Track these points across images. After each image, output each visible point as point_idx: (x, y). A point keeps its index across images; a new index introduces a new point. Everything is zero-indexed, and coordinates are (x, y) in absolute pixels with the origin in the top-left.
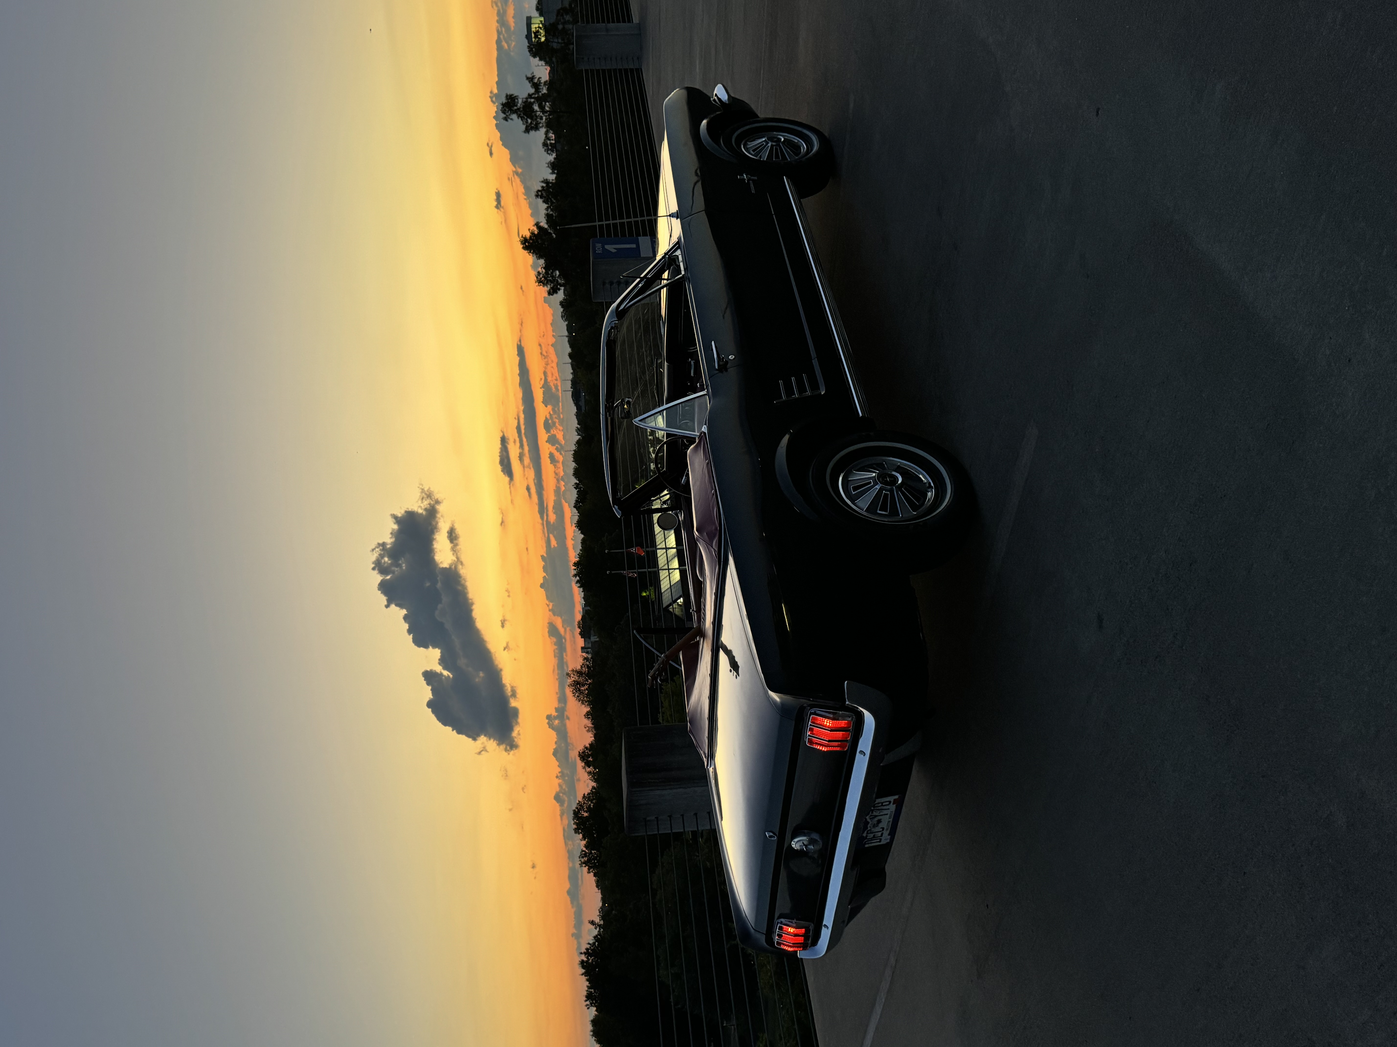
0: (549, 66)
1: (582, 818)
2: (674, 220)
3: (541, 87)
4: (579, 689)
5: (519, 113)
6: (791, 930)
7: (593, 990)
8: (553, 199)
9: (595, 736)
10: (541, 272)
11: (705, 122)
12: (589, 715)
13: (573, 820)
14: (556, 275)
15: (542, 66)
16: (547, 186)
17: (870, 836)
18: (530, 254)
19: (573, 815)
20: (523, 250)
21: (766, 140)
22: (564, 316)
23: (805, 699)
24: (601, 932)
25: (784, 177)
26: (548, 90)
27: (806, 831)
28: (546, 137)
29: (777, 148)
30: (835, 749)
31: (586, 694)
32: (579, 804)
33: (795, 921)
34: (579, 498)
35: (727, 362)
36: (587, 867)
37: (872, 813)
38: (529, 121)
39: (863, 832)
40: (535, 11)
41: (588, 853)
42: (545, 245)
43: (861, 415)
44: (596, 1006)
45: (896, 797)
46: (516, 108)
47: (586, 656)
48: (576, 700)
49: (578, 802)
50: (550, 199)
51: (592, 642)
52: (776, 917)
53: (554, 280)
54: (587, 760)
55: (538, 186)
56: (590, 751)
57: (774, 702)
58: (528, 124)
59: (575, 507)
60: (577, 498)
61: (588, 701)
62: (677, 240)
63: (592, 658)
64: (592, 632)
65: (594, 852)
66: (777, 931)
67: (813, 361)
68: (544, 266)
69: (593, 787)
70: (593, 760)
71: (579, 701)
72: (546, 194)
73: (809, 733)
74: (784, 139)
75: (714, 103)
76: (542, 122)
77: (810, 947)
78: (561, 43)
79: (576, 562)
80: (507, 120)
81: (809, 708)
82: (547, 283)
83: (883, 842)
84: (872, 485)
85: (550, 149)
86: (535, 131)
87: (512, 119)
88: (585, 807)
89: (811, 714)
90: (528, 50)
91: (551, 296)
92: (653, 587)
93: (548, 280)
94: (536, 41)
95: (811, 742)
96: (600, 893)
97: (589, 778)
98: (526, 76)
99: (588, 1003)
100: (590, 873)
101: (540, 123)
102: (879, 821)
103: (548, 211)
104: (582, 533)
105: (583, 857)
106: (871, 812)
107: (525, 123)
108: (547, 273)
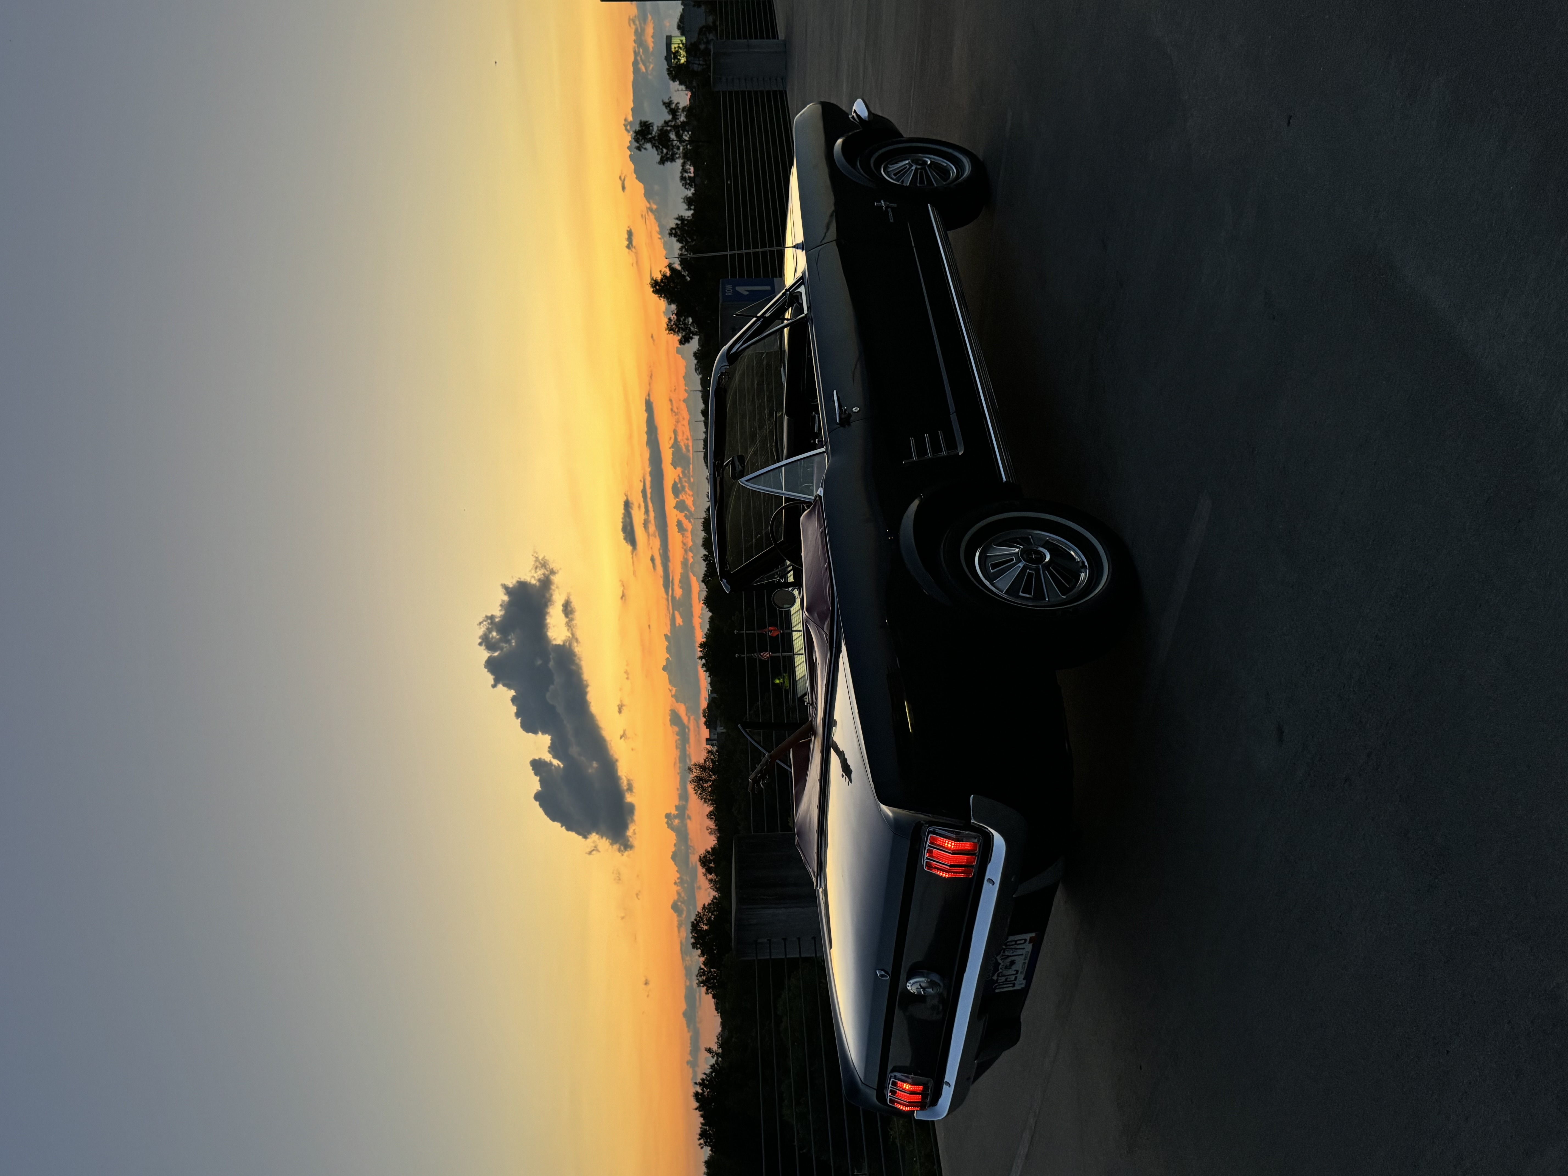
0: (690, 91)
1: (701, 930)
2: (799, 251)
3: (679, 114)
4: (701, 785)
5: (653, 142)
6: (907, 1086)
7: (707, 1127)
8: (688, 238)
9: (719, 839)
10: (672, 318)
11: (840, 141)
12: (712, 815)
13: (691, 933)
14: (688, 323)
15: (682, 90)
16: (681, 223)
17: (1001, 980)
18: (661, 298)
19: (691, 928)
20: (653, 294)
21: (909, 162)
22: (699, 369)
23: (923, 814)
24: (719, 1062)
25: (929, 205)
26: (686, 117)
27: (925, 971)
28: (683, 169)
29: (922, 172)
30: (958, 875)
31: (709, 792)
32: (698, 915)
33: (912, 1076)
34: (708, 571)
35: (850, 415)
36: (705, 987)
37: (1004, 952)
38: (665, 151)
39: (993, 975)
40: (677, 30)
41: (707, 971)
42: (677, 288)
43: (1005, 479)
44: (710, 1146)
45: (1033, 935)
46: (650, 136)
47: (710, 749)
48: (698, 798)
49: (697, 913)
50: (685, 237)
51: (718, 734)
52: (889, 1071)
53: (686, 328)
54: (709, 866)
55: (672, 223)
56: (712, 856)
57: (887, 816)
58: (663, 155)
59: (703, 581)
60: (706, 571)
61: (711, 800)
62: (801, 275)
63: (717, 751)
64: (718, 723)
65: (714, 971)
66: (890, 1087)
67: (951, 416)
68: (675, 312)
69: (714, 896)
70: (715, 866)
71: (702, 799)
72: (681, 233)
73: (927, 855)
74: (931, 161)
75: (852, 120)
76: (679, 153)
77: (929, 1106)
78: (703, 65)
79: (702, 643)
80: (640, 150)
81: (927, 825)
82: (679, 331)
83: (1017, 987)
84: (1015, 563)
85: (689, 184)
86: (671, 162)
87: (645, 149)
88: (705, 919)
89: (930, 832)
90: (666, 72)
91: (682, 346)
92: (787, 674)
93: (680, 327)
94: (675, 62)
95: (929, 865)
96: (719, 1017)
97: (710, 886)
98: (663, 101)
99: (702, 1141)
100: (708, 994)
101: (677, 153)
102: (1013, 963)
103: (682, 251)
104: (710, 611)
105: (701, 976)
106: (1002, 952)
107: (660, 153)
108: (678, 320)
